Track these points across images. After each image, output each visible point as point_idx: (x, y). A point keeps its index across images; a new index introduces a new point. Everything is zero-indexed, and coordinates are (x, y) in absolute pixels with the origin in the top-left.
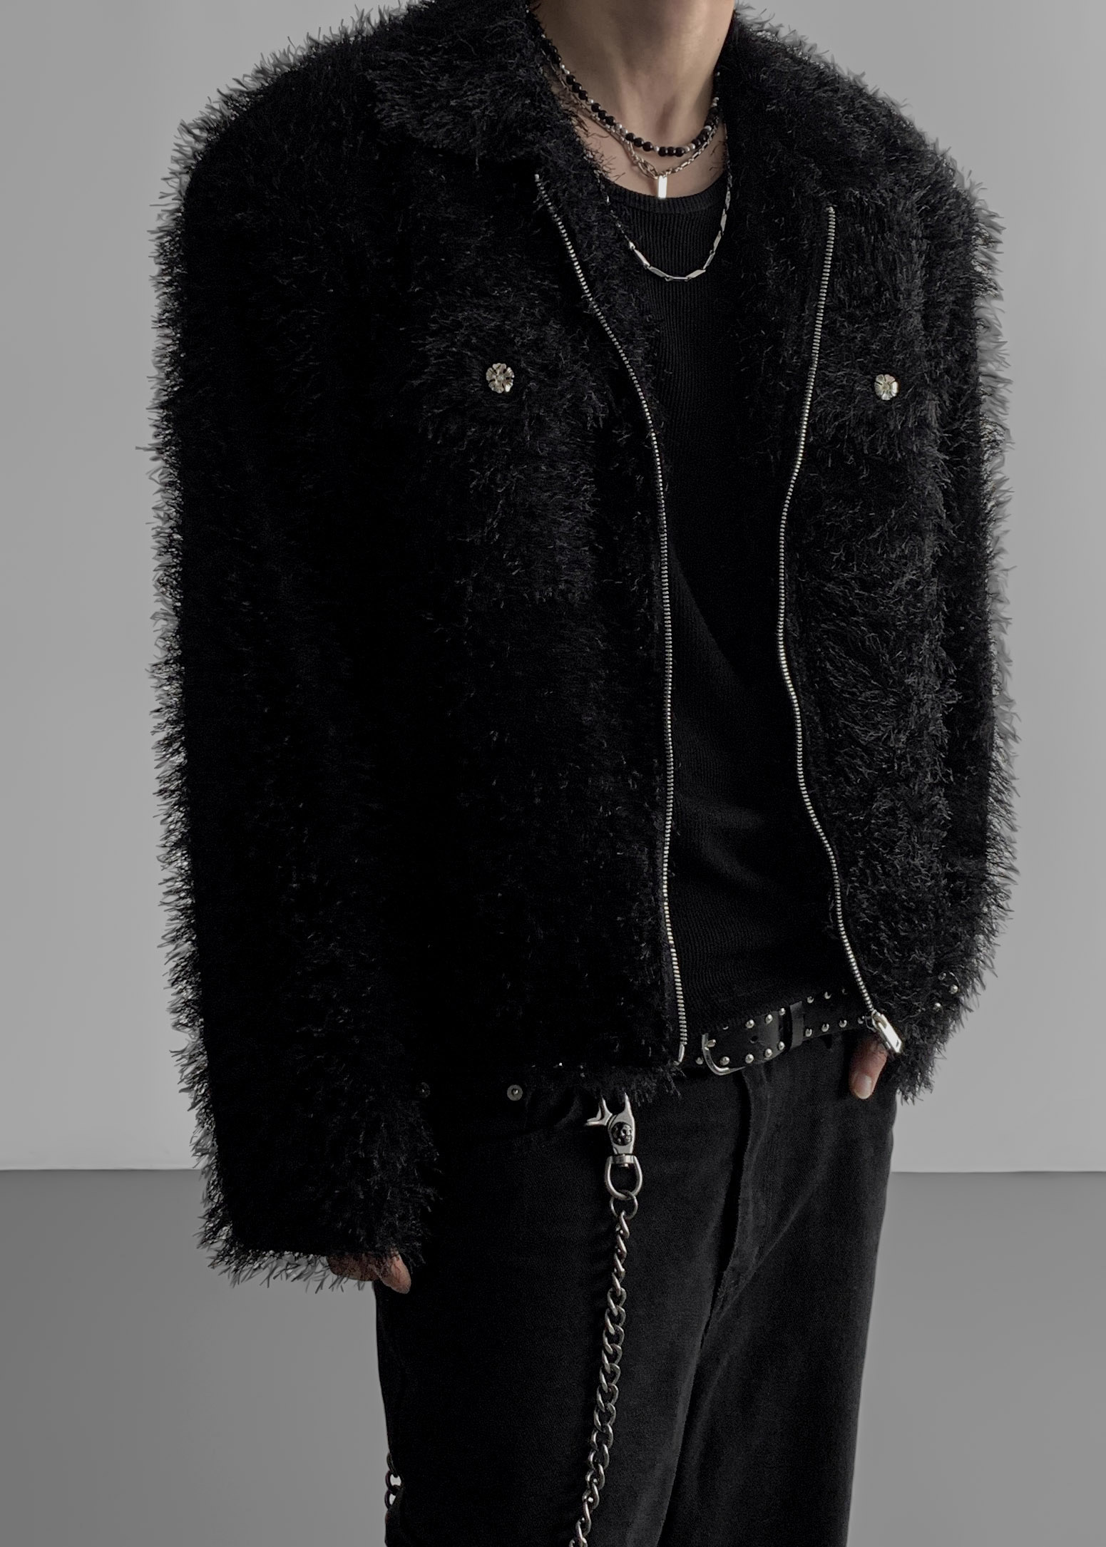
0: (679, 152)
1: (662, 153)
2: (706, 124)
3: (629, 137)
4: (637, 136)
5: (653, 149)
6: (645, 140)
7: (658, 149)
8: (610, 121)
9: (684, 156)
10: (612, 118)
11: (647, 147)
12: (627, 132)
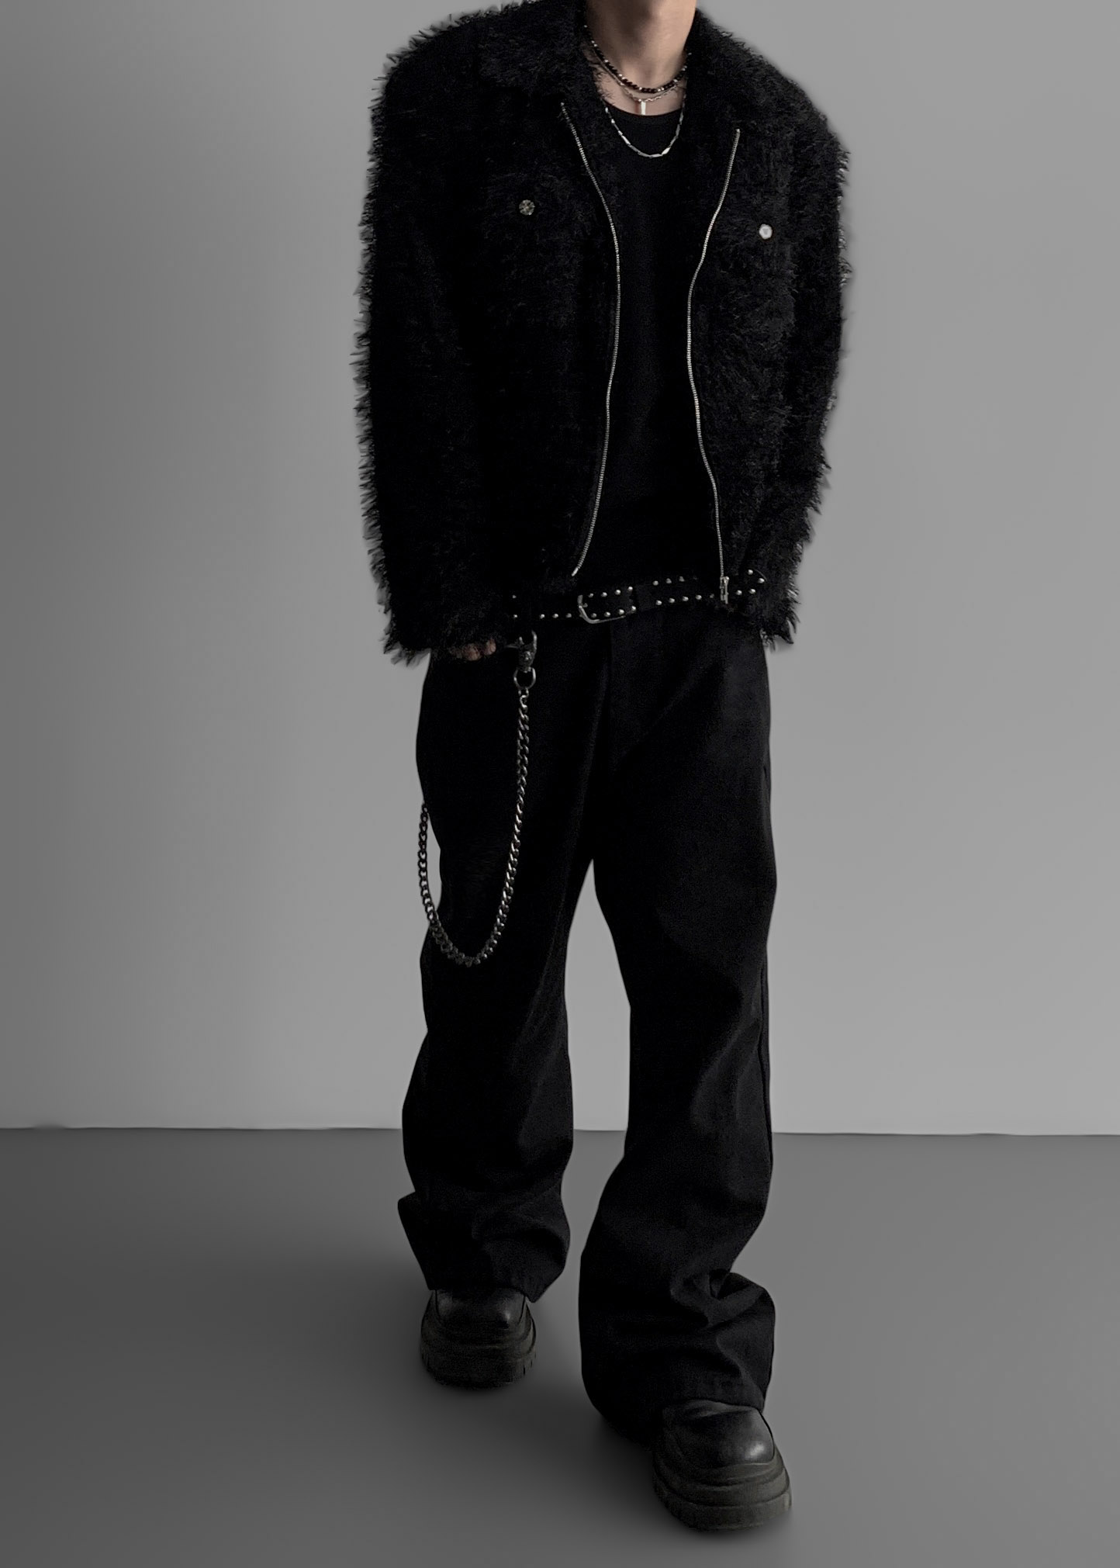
0: (653, 91)
1: (644, 91)
2: (676, 78)
3: (625, 81)
4: (629, 81)
5: (638, 88)
6: (634, 83)
7: (641, 89)
8: (615, 72)
9: (657, 94)
10: (616, 70)
11: (635, 87)
12: (623, 78)
